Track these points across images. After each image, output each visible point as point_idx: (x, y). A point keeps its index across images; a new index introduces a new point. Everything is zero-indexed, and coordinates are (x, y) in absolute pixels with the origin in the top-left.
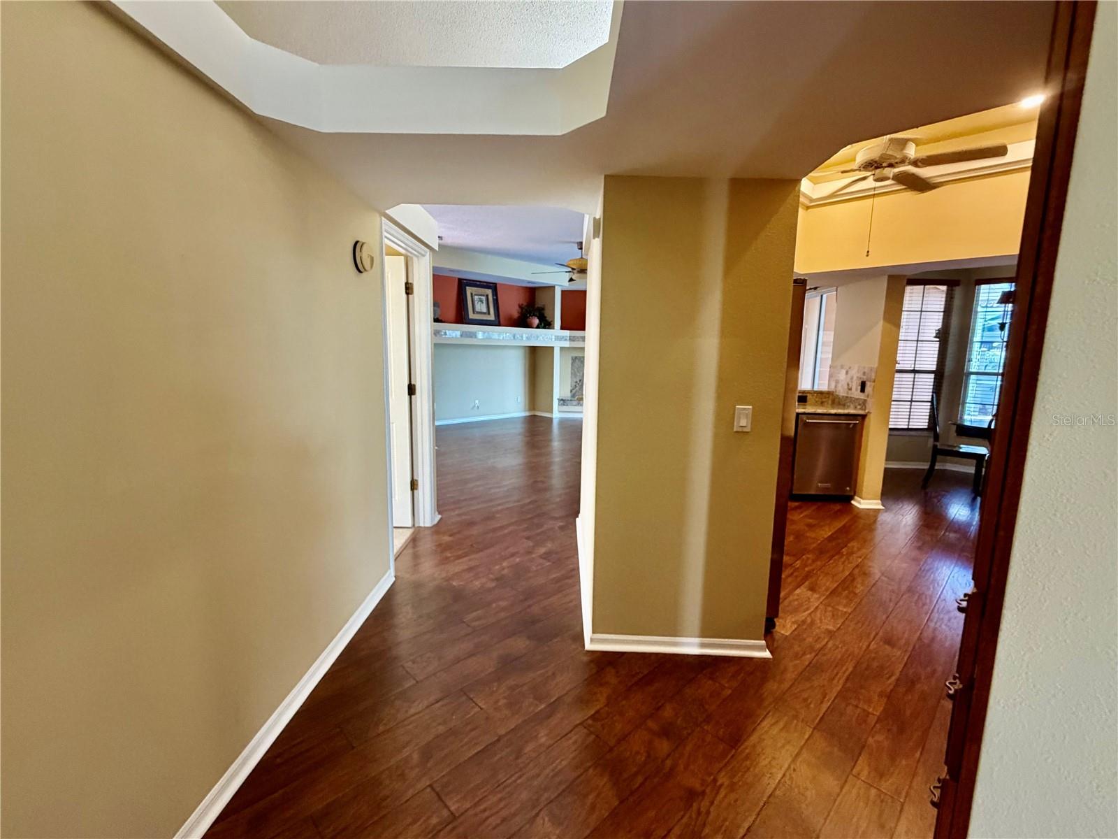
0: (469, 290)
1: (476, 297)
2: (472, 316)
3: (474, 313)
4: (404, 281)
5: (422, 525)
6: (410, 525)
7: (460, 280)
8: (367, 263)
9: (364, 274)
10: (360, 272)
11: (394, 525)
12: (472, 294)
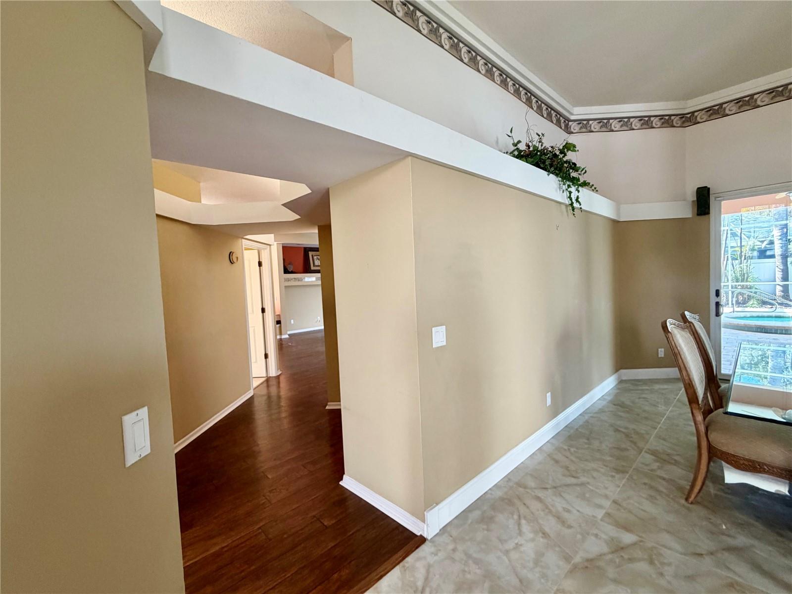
0: (311, 254)
1: (315, 257)
2: (313, 268)
3: (314, 266)
4: (258, 261)
5: (271, 375)
6: (265, 376)
7: (305, 248)
8: (235, 260)
9: (234, 264)
10: (232, 263)
11: (253, 376)
12: (312, 255)
